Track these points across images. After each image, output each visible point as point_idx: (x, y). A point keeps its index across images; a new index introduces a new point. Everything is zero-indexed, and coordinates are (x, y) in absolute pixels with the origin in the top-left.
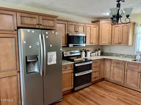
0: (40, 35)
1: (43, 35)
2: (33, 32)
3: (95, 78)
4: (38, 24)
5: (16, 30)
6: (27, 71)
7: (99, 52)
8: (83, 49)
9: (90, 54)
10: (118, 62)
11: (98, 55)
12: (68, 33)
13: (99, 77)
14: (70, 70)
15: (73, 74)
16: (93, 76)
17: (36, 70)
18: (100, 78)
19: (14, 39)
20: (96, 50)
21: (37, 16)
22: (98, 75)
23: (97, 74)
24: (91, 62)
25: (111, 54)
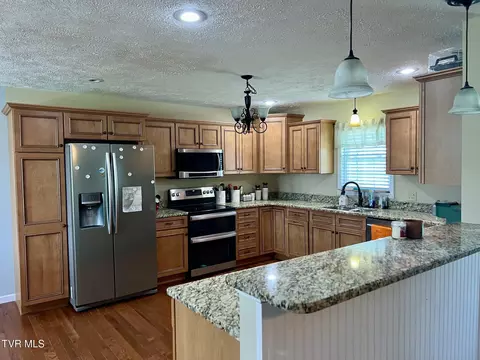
0: (107, 154)
1: (114, 155)
2: (94, 148)
3: (247, 251)
4: (104, 133)
5: (61, 146)
6: (81, 223)
7: (266, 190)
8: (222, 185)
9: (241, 195)
10: (297, 213)
11: (262, 199)
12: (178, 146)
13: (257, 250)
14: (178, 230)
15: (186, 238)
16: (240, 246)
17: (99, 222)
18: (262, 253)
19: (57, 162)
20: (258, 187)
21: (104, 118)
22: (254, 245)
23: (251, 243)
24: (234, 213)
25: (294, 197)
